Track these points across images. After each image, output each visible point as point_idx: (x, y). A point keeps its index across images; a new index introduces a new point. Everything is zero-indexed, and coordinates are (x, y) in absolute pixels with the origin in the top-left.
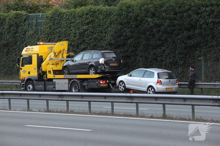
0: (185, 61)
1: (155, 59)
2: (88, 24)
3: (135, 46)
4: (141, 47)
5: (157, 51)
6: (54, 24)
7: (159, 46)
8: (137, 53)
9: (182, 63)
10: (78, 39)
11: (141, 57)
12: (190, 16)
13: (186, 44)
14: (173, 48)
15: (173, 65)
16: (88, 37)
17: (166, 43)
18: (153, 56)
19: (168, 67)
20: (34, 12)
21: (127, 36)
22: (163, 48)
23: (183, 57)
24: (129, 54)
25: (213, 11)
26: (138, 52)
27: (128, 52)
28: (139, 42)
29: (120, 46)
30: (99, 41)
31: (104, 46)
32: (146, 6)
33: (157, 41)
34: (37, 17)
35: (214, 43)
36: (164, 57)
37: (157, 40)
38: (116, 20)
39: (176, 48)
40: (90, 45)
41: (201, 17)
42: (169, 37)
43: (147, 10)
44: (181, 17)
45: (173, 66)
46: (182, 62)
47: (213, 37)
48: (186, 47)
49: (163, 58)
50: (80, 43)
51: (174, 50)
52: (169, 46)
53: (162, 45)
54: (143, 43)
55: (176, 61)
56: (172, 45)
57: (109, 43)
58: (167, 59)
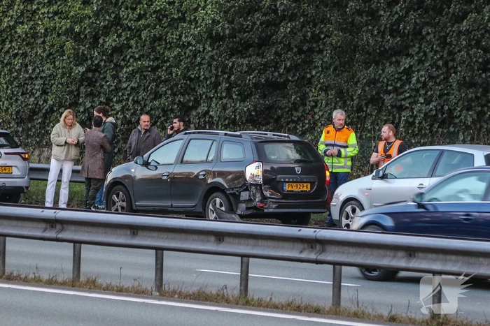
0: (481, 114)
1: (376, 101)
3: (305, 48)
4: (327, 53)
5: (383, 70)
7: (392, 56)
8: (309, 76)
9: (470, 119)
10: (97, 14)
11: (325, 89)
14: (440, 63)
15: (436, 125)
16: (134, 9)
17: (417, 45)
18: (367, 89)
19: (420, 130)
21: (275, 11)
22: (406, 63)
23: (477, 97)
24: (280, 75)
26: (314, 73)
27: (276, 68)
28: (318, 35)
29: (251, 46)
30: (173, 24)
31: (189, 44)
33: (383, 37)
36: (408, 95)
37: (384, 32)
39: (451, 64)
40: (140, 36)
42: (428, 24)
45: (439, 127)
46: (469, 117)
49: (404, 99)
50: (105, 27)
51: (444, 70)
52: (425, 54)
53: (402, 51)
54: (334, 40)
55: (450, 111)
56: (436, 52)
57: (209, 31)
58: (416, 102)
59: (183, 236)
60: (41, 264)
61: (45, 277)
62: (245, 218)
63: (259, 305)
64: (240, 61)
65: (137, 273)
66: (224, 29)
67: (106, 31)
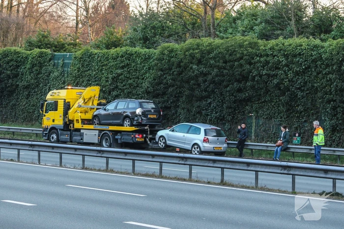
0: (233, 117)
1: (200, 113)
2: (123, 67)
3: (177, 96)
4: (184, 97)
5: (202, 103)
6: (83, 66)
7: (205, 98)
8: (178, 104)
9: (230, 119)
10: (110, 85)
11: (183, 109)
12: (241, 65)
14: (220, 101)
15: (219, 121)
16: (122, 83)
17: (213, 95)
18: (197, 109)
20: (59, 51)
21: (167, 84)
22: (209, 100)
23: (232, 112)
24: (169, 104)
25: (267, 63)
26: (180, 104)
27: (168, 102)
28: (181, 92)
29: (159, 95)
30: (135, 88)
31: (140, 94)
32: (191, 51)
33: (202, 92)
34: (64, 58)
35: (268, 98)
36: (210, 111)
38: (156, 65)
39: (224, 101)
40: (124, 92)
41: (254, 68)
42: (217, 88)
43: (192, 56)
44: (232, 67)
46: (229, 118)
47: (267, 91)
48: (235, 100)
50: (113, 89)
51: (222, 103)
52: (216, 98)
53: (208, 97)
54: (186, 93)
55: (223, 116)
56: (219, 97)
57: (146, 90)
58: (212, 113)
59: (141, 156)
60: (95, 164)
61: (97, 169)
63: (166, 178)
64: (156, 100)
65: (126, 168)
66: (151, 90)
67: (113, 90)
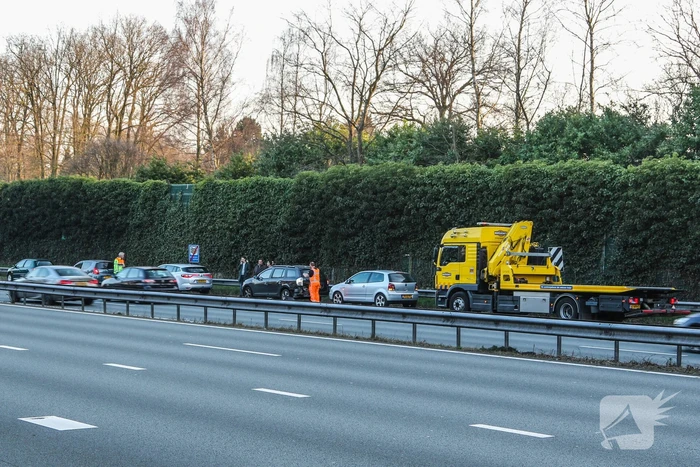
2: (253, 201)
3: (318, 234)
4: (327, 235)
5: (348, 242)
6: (205, 199)
7: (351, 236)
8: (320, 244)
11: (326, 249)
12: (394, 197)
13: (388, 234)
14: (370, 239)
15: (369, 263)
16: (252, 219)
17: (361, 232)
18: (342, 249)
19: (363, 265)
20: (177, 182)
21: (307, 220)
22: (357, 239)
23: (384, 252)
24: (309, 244)
25: (425, 193)
26: (322, 243)
27: (307, 241)
28: (323, 229)
29: (297, 233)
30: (268, 225)
31: (274, 232)
32: (335, 181)
33: (348, 229)
34: (183, 189)
35: (426, 235)
37: (349, 227)
38: (293, 197)
39: (374, 239)
40: (255, 230)
41: (410, 199)
42: (366, 224)
43: (336, 186)
44: (383, 198)
46: (381, 259)
47: (425, 227)
48: (388, 238)
50: (241, 226)
51: (372, 241)
52: (364, 236)
53: (356, 234)
54: (329, 230)
55: (374, 257)
56: (368, 235)
57: (281, 227)
61: (223, 322)
62: (296, 299)
63: (305, 333)
64: (293, 239)
65: (258, 321)
66: (287, 227)
67: (242, 228)
